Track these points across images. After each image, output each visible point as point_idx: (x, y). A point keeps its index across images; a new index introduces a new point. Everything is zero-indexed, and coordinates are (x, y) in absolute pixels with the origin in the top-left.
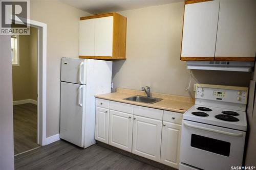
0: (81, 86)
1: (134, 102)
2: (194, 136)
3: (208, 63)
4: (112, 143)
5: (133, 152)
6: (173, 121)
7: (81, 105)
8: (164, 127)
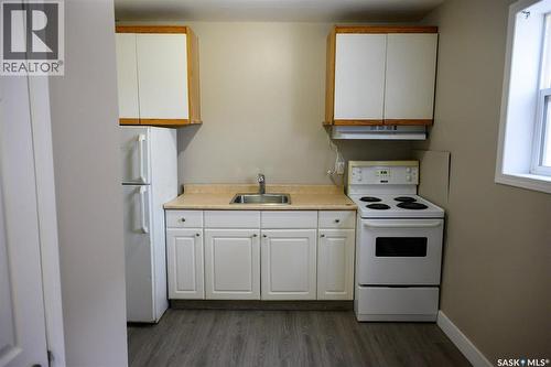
0: (143, 189)
1: (237, 206)
2: (380, 241)
3: (368, 129)
4: (215, 294)
5: (265, 298)
6: (336, 225)
7: (146, 229)
8: (321, 239)
